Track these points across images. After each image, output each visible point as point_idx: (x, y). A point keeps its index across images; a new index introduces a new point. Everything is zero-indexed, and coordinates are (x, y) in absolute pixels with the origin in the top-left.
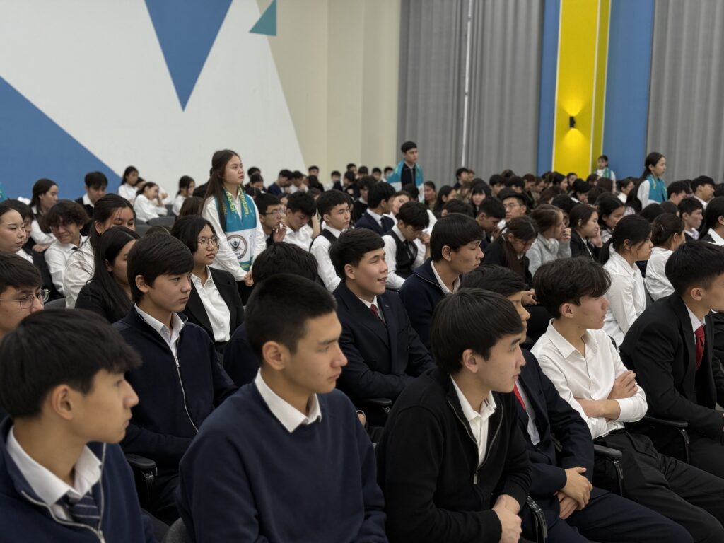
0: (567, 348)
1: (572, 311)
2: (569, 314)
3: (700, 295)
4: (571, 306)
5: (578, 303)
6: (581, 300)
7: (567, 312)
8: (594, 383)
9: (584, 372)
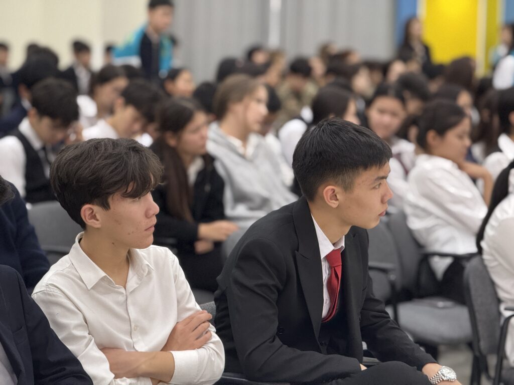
0: (93, 274)
1: (98, 217)
2: (93, 220)
3: (337, 200)
4: (97, 209)
5: (105, 206)
6: (110, 200)
7: (91, 219)
8: (136, 326)
9: (120, 310)
